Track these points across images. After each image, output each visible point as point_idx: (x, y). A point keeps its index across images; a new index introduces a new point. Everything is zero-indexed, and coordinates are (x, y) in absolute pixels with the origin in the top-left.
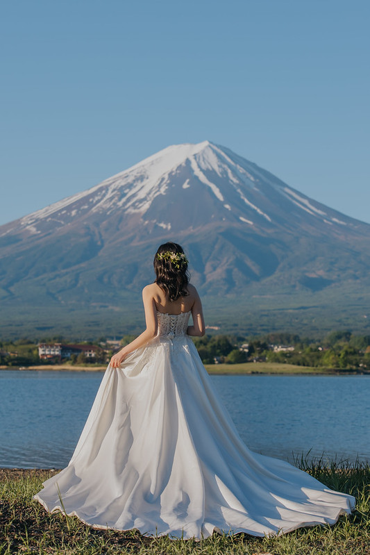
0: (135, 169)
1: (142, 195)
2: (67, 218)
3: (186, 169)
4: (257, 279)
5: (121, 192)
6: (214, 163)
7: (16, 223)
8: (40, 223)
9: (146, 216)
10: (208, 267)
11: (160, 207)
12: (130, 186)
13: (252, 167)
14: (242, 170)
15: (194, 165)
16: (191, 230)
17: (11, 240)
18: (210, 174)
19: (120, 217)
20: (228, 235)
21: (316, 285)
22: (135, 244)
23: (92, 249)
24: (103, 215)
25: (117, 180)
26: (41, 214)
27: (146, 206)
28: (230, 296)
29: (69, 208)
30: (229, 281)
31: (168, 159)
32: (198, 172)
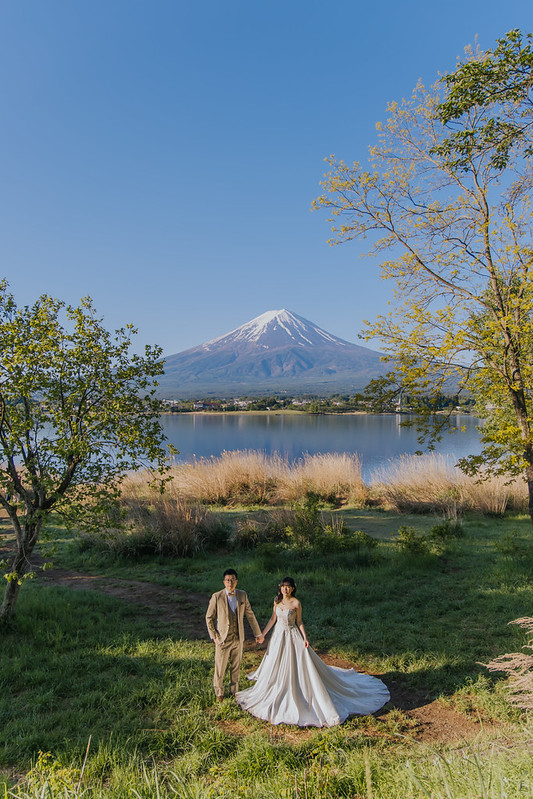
0: (252, 322)
1: (255, 333)
2: (223, 344)
3: (275, 322)
4: (305, 369)
5: (246, 332)
6: (287, 319)
7: (201, 346)
8: (211, 347)
9: (257, 342)
10: (284, 365)
11: (264, 339)
12: (250, 329)
13: (304, 321)
14: (299, 322)
15: (278, 320)
16: (277, 349)
17: (198, 354)
18: (285, 323)
19: (245, 344)
20: (294, 351)
21: (330, 372)
22: (253, 355)
23: (233, 358)
24: (238, 343)
25: (245, 327)
26: (211, 342)
27: (258, 338)
28: (294, 377)
29: (223, 339)
30: (294, 371)
31: (268, 317)
32: (280, 323)
